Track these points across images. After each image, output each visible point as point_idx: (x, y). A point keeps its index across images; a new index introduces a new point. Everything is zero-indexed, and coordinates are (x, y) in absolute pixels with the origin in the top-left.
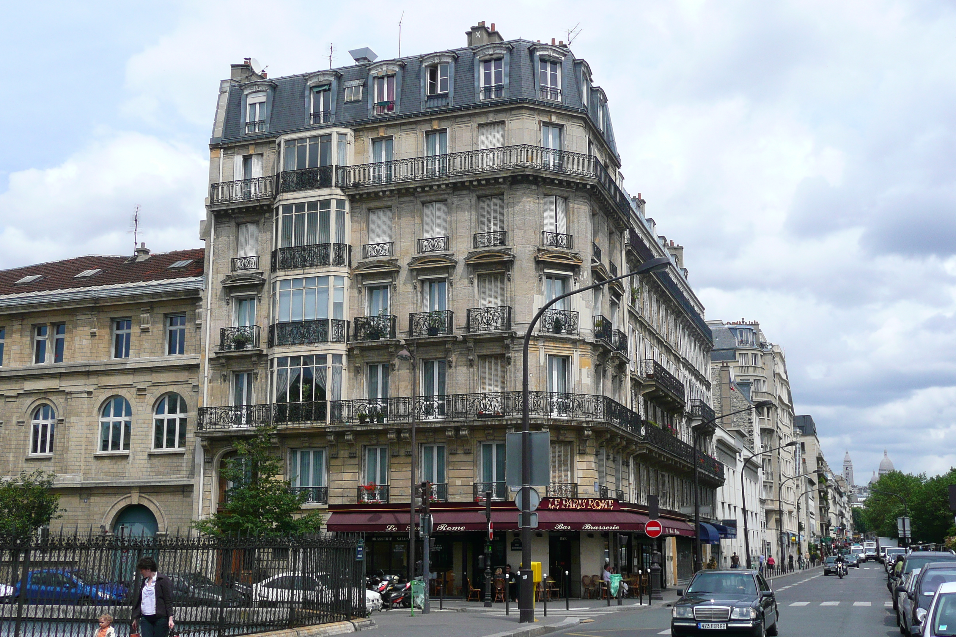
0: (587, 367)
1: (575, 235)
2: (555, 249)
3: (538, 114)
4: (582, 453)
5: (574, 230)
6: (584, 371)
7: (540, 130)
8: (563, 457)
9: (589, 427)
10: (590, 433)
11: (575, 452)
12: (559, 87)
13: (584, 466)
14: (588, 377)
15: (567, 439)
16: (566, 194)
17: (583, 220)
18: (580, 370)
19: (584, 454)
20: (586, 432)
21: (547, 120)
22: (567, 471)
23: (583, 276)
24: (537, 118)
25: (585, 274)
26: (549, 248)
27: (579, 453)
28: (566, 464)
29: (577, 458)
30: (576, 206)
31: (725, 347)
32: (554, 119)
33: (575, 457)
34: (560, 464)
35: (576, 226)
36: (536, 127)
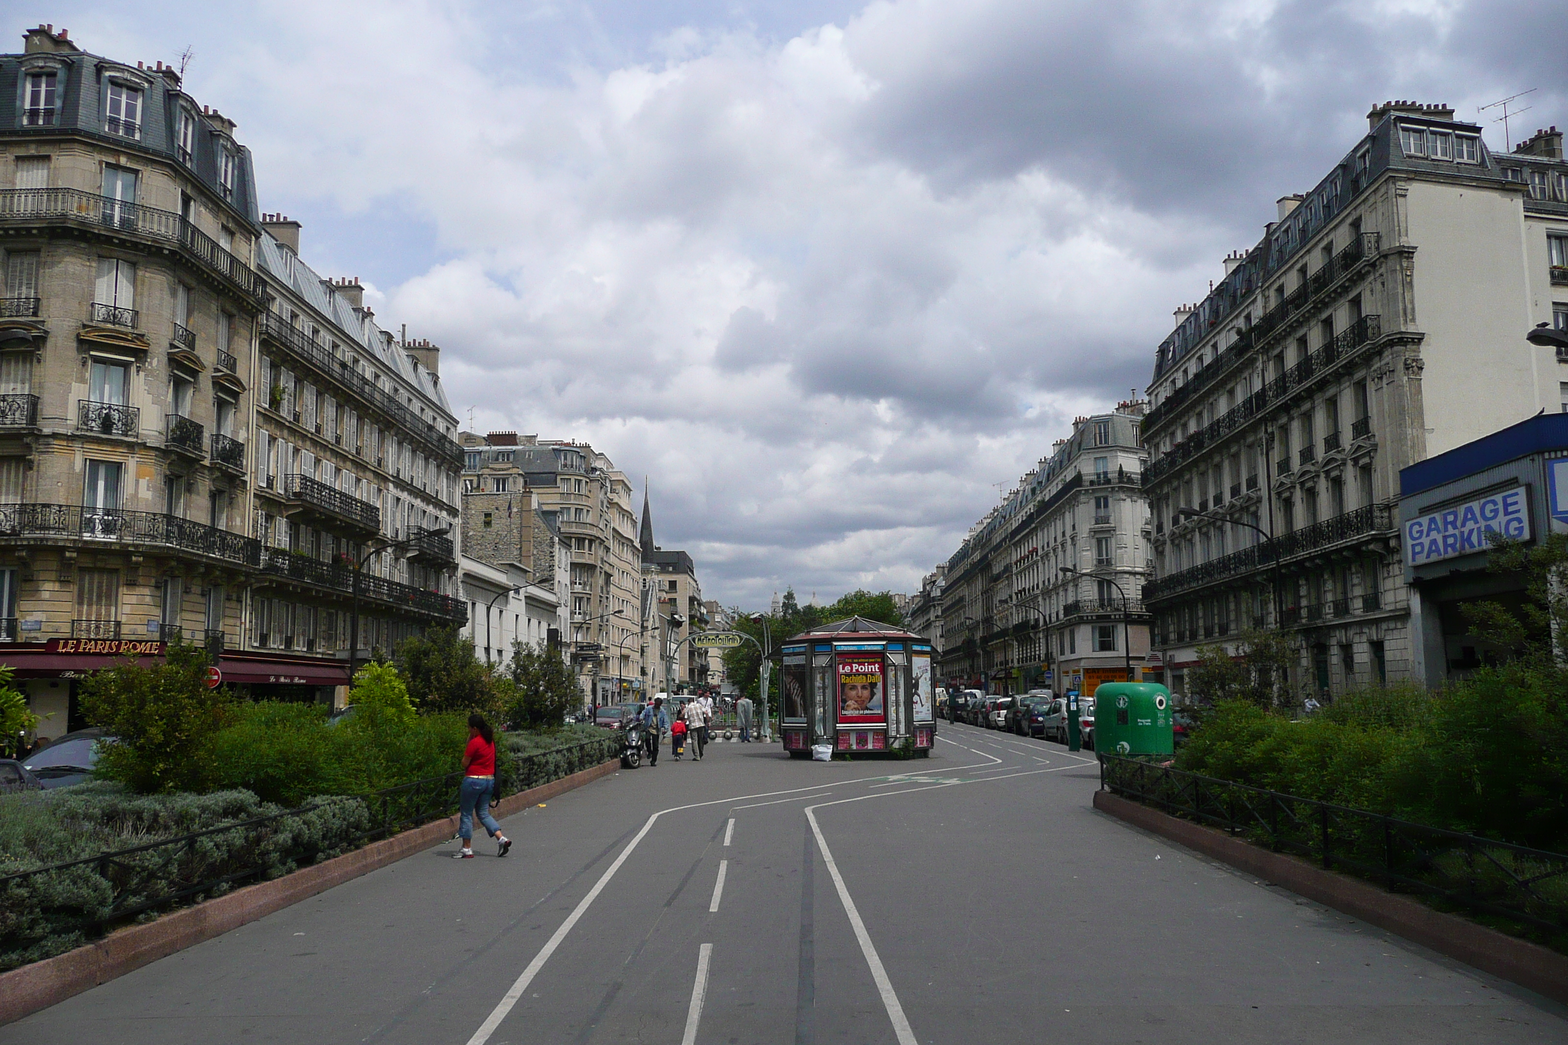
0: (147, 478)
1: (143, 311)
2: (110, 326)
3: (100, 153)
4: (132, 584)
5: (142, 303)
6: (143, 483)
7: (101, 173)
8: (104, 588)
9: (139, 552)
10: (141, 559)
11: (121, 582)
12: (138, 121)
13: (134, 600)
14: (148, 490)
15: (108, 567)
16: (134, 259)
17: (158, 294)
18: (137, 482)
19: (135, 585)
20: (134, 558)
21: (112, 161)
22: (110, 605)
23: (151, 364)
24: (98, 157)
25: (155, 362)
26: (102, 325)
27: (127, 585)
28: (108, 597)
29: (123, 590)
30: (147, 275)
31: (546, 471)
32: (123, 161)
33: (120, 589)
34: (99, 597)
35: (145, 299)
36: (95, 168)
